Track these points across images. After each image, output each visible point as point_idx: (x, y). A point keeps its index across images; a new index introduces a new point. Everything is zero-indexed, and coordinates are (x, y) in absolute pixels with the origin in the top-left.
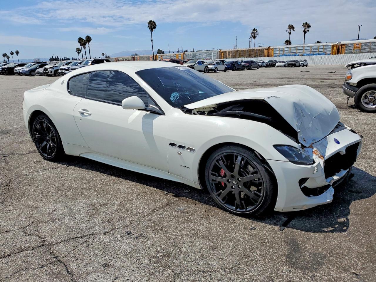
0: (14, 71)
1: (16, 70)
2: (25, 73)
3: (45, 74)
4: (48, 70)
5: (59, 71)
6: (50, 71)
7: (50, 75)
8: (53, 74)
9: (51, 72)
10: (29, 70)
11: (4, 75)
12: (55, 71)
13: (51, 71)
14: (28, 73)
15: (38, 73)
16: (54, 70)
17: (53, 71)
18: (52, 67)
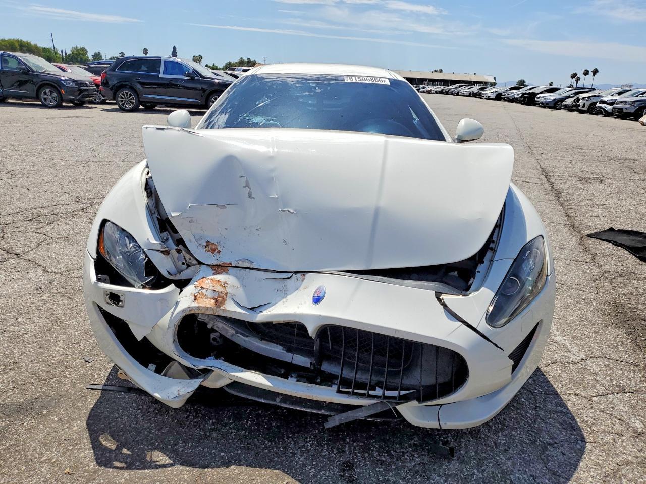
0: (536, 99)
1: (539, 98)
2: (547, 104)
3: (574, 108)
4: (581, 101)
5: (598, 105)
6: (583, 104)
7: (582, 110)
8: (585, 109)
9: (584, 106)
10: (555, 100)
11: (522, 104)
12: (591, 104)
13: (585, 104)
14: (552, 105)
15: (566, 106)
16: (591, 102)
17: (588, 103)
18: (588, 97)
